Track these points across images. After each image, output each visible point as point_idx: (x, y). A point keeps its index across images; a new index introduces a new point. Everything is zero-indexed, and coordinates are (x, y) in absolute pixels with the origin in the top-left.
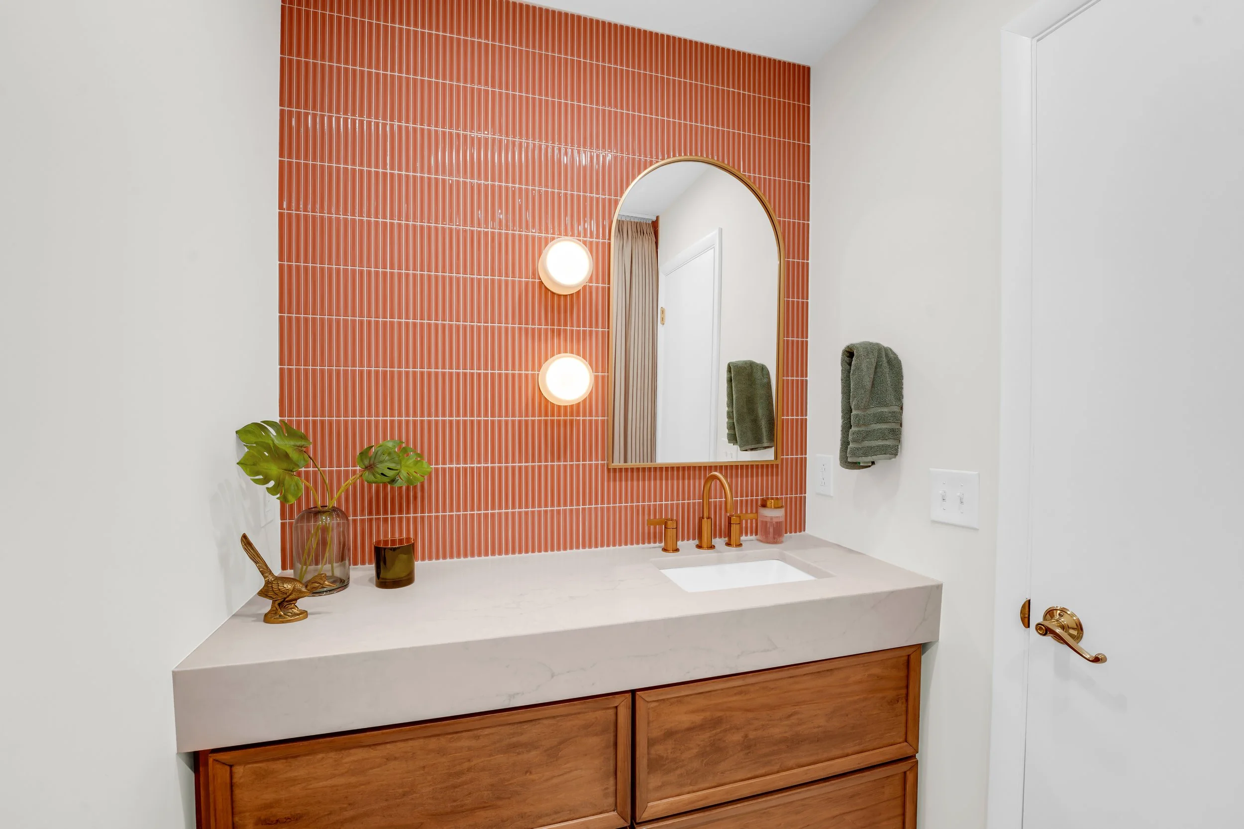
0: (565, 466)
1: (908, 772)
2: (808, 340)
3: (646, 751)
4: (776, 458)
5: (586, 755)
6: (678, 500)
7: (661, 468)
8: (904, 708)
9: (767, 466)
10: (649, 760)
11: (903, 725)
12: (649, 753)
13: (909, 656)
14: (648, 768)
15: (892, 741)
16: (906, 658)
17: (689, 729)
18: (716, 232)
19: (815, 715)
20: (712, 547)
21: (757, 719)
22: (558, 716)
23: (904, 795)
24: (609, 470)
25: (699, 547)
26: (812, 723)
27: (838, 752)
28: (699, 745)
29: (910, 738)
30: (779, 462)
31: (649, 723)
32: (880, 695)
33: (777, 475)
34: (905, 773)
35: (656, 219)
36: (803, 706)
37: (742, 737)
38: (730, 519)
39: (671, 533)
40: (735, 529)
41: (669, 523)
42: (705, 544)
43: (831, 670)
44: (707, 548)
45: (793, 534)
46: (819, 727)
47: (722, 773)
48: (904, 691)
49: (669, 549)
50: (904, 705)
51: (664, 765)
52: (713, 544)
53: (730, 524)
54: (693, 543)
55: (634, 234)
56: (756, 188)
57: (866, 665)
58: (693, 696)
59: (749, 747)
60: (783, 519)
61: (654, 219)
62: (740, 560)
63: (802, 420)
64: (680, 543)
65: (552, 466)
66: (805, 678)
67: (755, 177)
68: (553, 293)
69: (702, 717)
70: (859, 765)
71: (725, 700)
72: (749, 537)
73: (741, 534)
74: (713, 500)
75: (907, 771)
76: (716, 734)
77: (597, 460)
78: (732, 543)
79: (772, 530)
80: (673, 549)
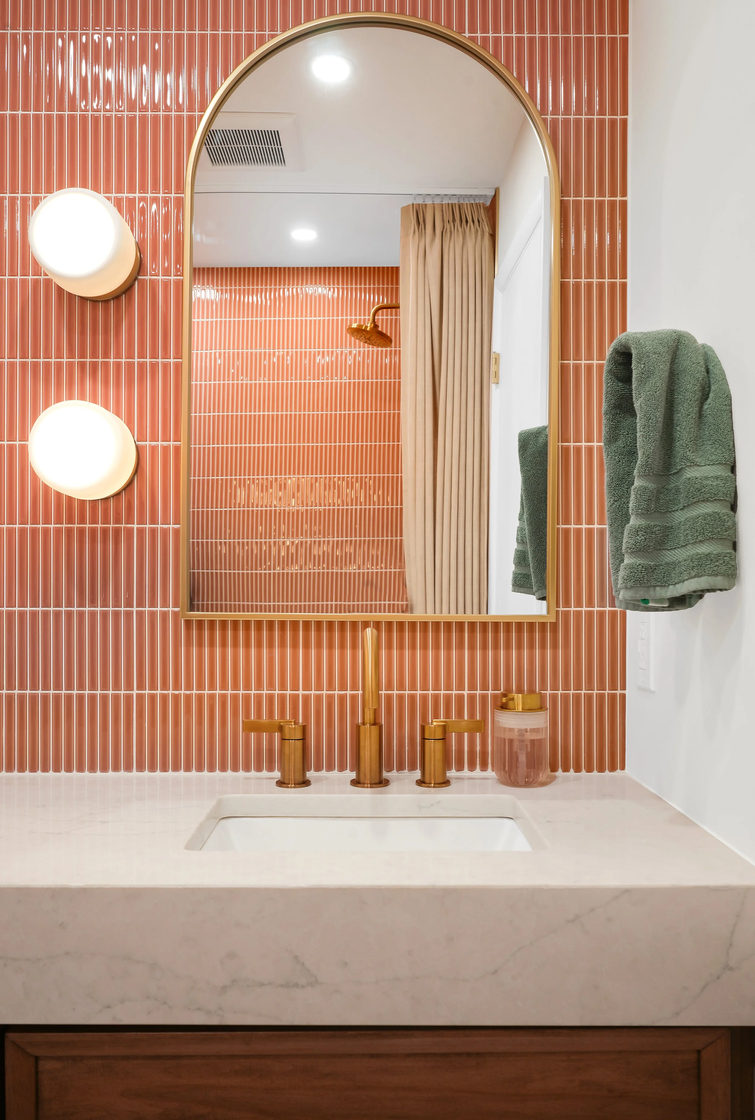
4: (550, 609)
9: (531, 625)
13: (698, 1053)
16: (690, 1057)
20: (383, 783)
24: (188, 623)
25: (354, 782)
30: (556, 619)
33: (555, 646)
35: (492, 195)
39: (294, 749)
40: (434, 748)
41: (289, 728)
42: (366, 777)
44: (370, 784)
49: (286, 781)
52: (383, 778)
53: (423, 739)
54: (342, 775)
55: (448, 226)
60: (546, 735)
61: (489, 195)
62: (416, 812)
64: (311, 774)
65: (81, 615)
69: (161, 1110)
71: (212, 1080)
72: (468, 771)
73: (447, 765)
77: (165, 604)
78: (427, 780)
79: (523, 758)
80: (296, 783)
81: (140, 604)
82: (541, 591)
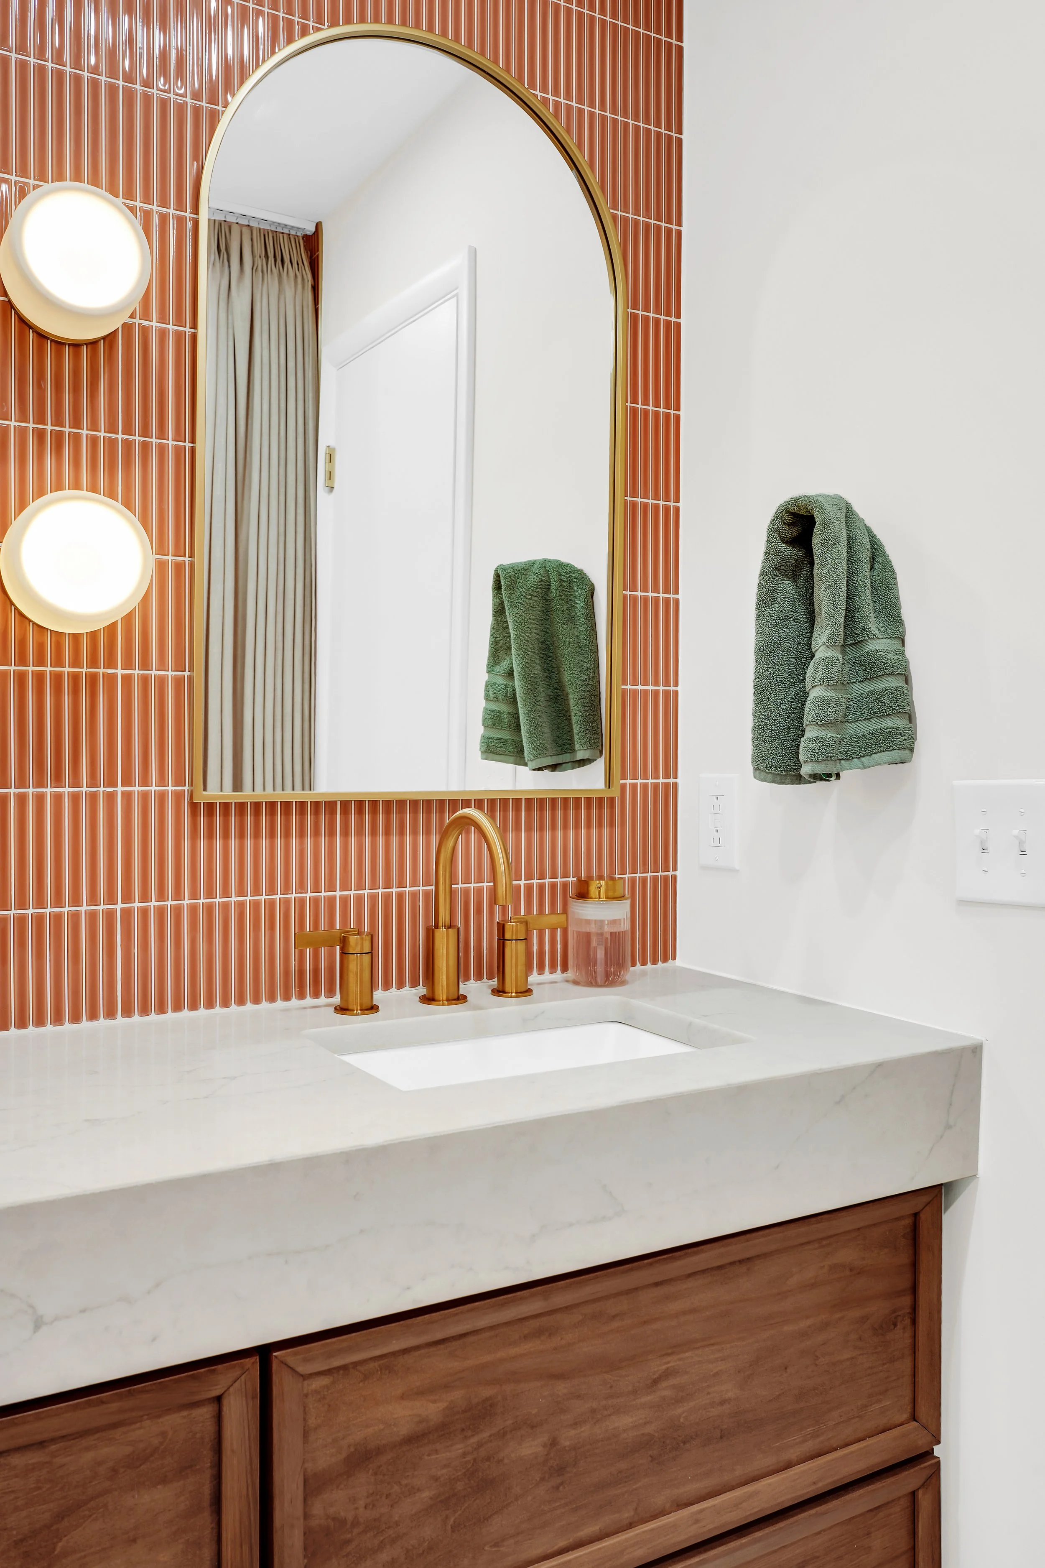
0: (75, 799)
1: (920, 1492)
2: (681, 504)
3: (298, 1509)
4: (609, 783)
5: (134, 1541)
6: (374, 886)
7: (331, 805)
8: (908, 1341)
9: (589, 800)
10: (308, 1533)
11: (907, 1379)
12: (306, 1516)
13: (916, 1215)
14: (305, 1557)
15: (883, 1422)
16: (908, 1221)
17: (412, 1440)
18: (458, 261)
19: (716, 1374)
20: (460, 999)
21: (579, 1397)
22: (53, 1440)
23: (914, 1548)
24: (194, 807)
25: (429, 999)
26: (709, 1393)
27: (768, 1461)
28: (436, 1479)
29: (923, 1411)
30: (615, 792)
31: (306, 1434)
32: (856, 1313)
33: (611, 824)
34: (913, 1494)
35: (314, 230)
36: (687, 1354)
37: (545, 1445)
38: (502, 928)
39: (357, 965)
40: (514, 951)
41: (353, 939)
42: (441, 991)
43: (749, 1259)
44: (448, 1000)
45: (649, 966)
46: (723, 1402)
47: (496, 1545)
48: (906, 1301)
49: (350, 1008)
50: (908, 1334)
51: (348, 1542)
52: (460, 993)
53: (502, 940)
54: (412, 993)
55: (259, 262)
56: (559, 128)
57: (824, 1243)
58: (423, 1351)
59: (561, 1470)
60: (626, 927)
61: (310, 229)
62: (528, 1025)
63: (667, 693)
64: (379, 995)
65: (40, 799)
66: (691, 1283)
67: (557, 104)
68: (42, 336)
69: (445, 1404)
70: (814, 1487)
71: (501, 1354)
72: (547, 976)
73: (529, 966)
74: (460, 886)
75: (918, 1489)
76: (480, 1445)
77: (162, 781)
78: (507, 989)
79: (600, 954)
80: (364, 1007)
81: (127, 781)
82: (539, 759)
